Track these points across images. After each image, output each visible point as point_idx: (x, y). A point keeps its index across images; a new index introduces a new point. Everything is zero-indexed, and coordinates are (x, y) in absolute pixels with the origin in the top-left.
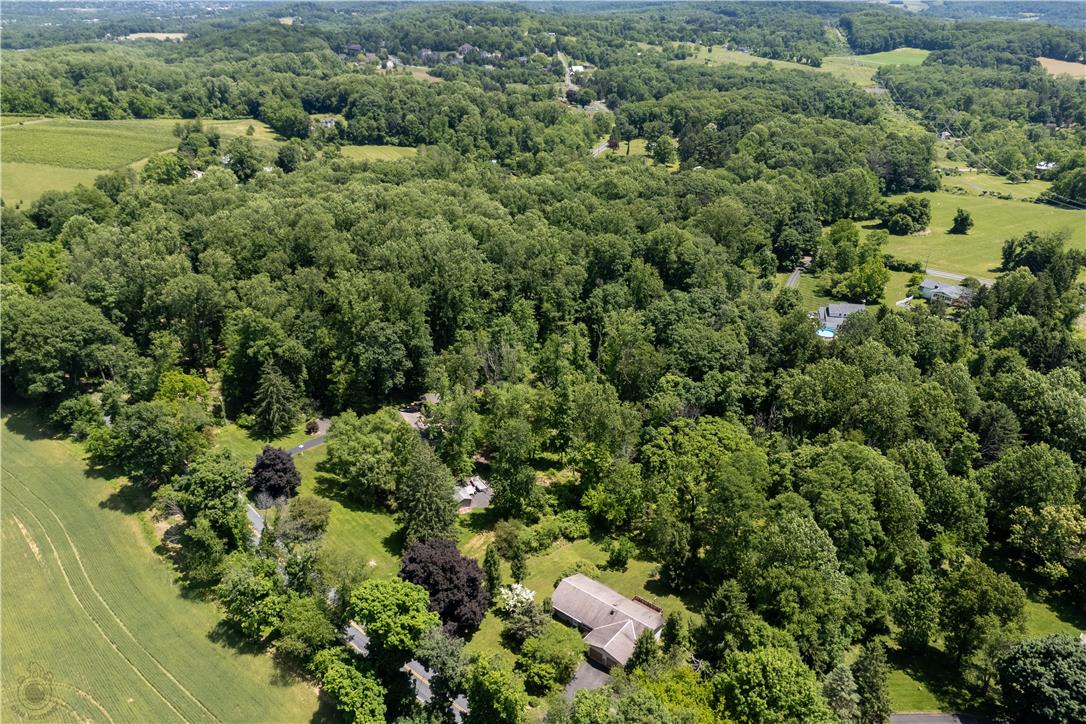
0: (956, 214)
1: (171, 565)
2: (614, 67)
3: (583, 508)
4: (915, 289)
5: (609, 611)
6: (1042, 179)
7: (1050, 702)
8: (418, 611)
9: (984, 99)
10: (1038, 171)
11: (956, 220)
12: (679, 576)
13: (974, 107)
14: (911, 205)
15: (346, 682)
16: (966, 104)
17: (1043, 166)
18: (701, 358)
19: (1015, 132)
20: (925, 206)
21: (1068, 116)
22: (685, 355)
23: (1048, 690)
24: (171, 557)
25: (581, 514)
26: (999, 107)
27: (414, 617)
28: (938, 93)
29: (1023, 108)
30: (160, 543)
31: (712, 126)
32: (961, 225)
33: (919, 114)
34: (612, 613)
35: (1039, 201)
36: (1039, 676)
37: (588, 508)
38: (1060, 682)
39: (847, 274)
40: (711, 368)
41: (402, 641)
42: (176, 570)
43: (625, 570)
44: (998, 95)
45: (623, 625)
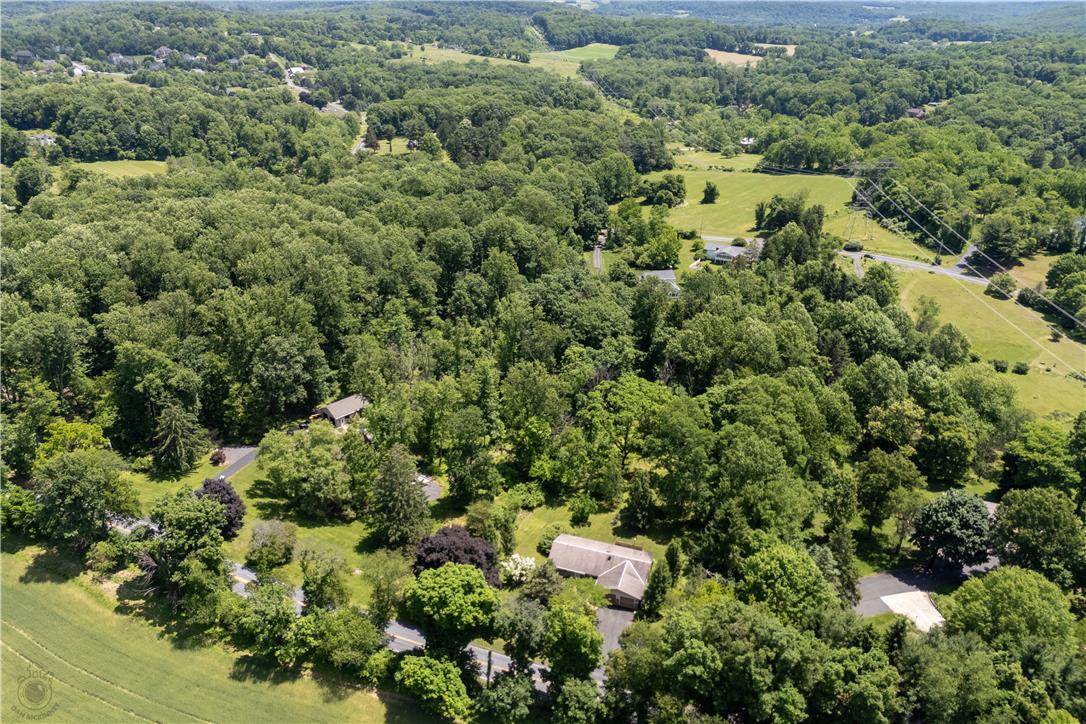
0: (705, 187)
1: (143, 621)
2: (334, 68)
3: (532, 479)
4: (700, 252)
5: (606, 558)
6: (747, 152)
7: (961, 540)
8: (482, 587)
9: (678, 87)
10: (743, 146)
11: (706, 192)
12: (644, 516)
13: (672, 94)
14: (670, 182)
15: (427, 672)
16: (665, 92)
17: (745, 141)
18: (594, 328)
19: (709, 113)
20: (681, 182)
21: (746, 98)
22: (580, 327)
23: (958, 533)
24: (139, 615)
25: (533, 485)
26: (691, 93)
27: (480, 594)
28: (640, 83)
29: (710, 93)
30: (118, 604)
31: (466, 121)
32: (710, 196)
33: (630, 103)
34: (609, 559)
35: (755, 171)
36: (949, 524)
37: (539, 478)
38: (965, 525)
39: (646, 246)
40: (605, 336)
41: (475, 618)
42: (154, 625)
43: (589, 524)
44: (687, 83)
45: (623, 566)
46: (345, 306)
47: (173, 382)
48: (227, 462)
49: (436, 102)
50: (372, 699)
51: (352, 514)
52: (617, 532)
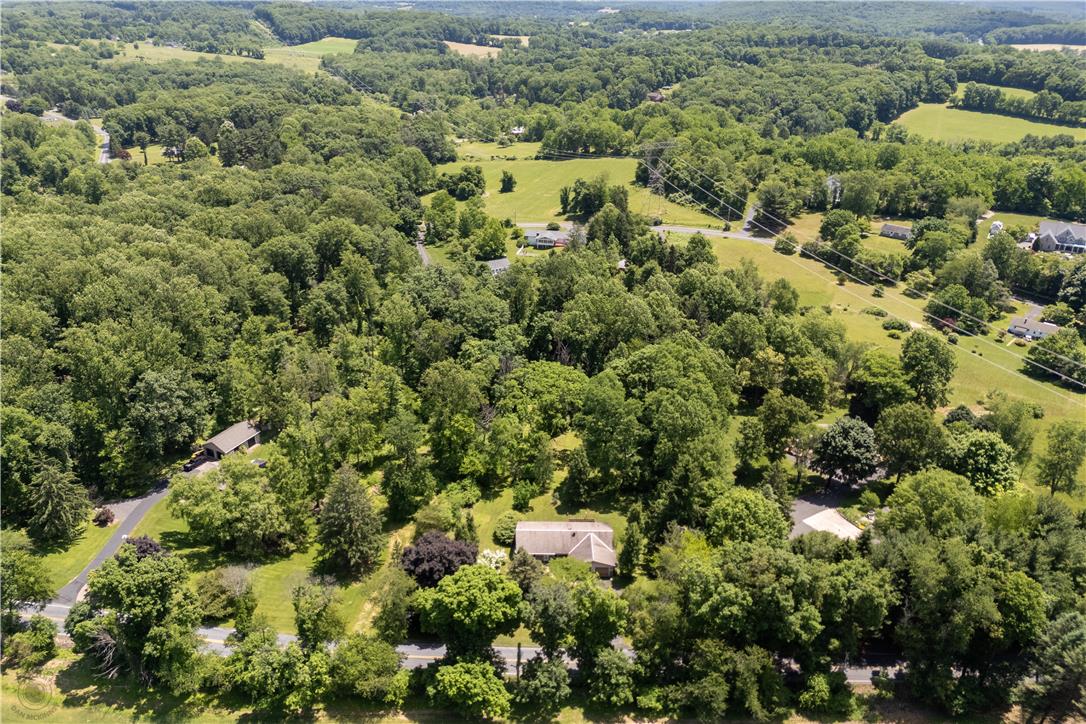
0: (502, 176)
1: (105, 708)
3: (463, 477)
4: (521, 239)
5: (569, 535)
6: (519, 140)
7: (857, 460)
9: (432, 79)
10: (517, 135)
11: (503, 181)
13: (427, 87)
14: (469, 173)
15: (467, 677)
16: (420, 85)
17: (516, 130)
19: (469, 105)
20: (479, 172)
21: (499, 89)
23: (854, 453)
24: (96, 703)
25: (467, 482)
26: (446, 86)
28: (391, 77)
29: (464, 85)
30: (64, 697)
31: (228, 124)
32: (508, 185)
33: (386, 97)
34: (573, 535)
35: (537, 158)
36: (846, 447)
37: (472, 474)
38: (858, 445)
39: (472, 237)
40: (496, 326)
42: (120, 708)
43: (532, 509)
44: (439, 75)
45: (589, 539)
46: (206, 331)
47: (41, 439)
48: (116, 521)
49: (186, 104)
50: (402, 721)
51: (292, 546)
52: (560, 510)
